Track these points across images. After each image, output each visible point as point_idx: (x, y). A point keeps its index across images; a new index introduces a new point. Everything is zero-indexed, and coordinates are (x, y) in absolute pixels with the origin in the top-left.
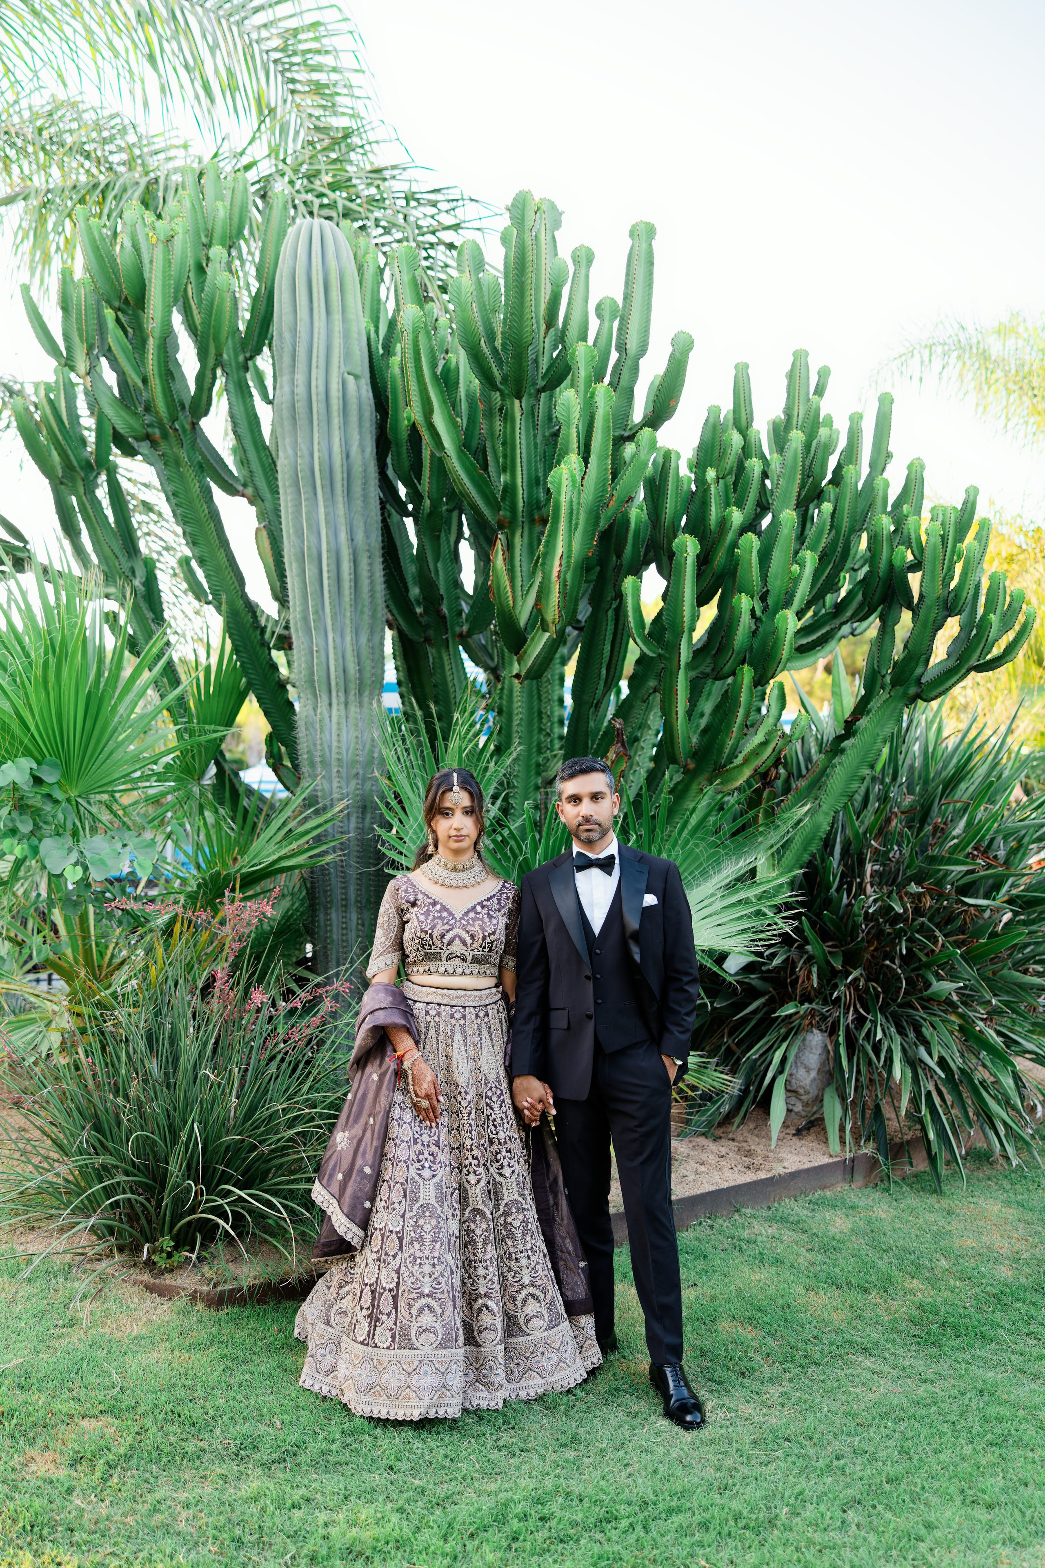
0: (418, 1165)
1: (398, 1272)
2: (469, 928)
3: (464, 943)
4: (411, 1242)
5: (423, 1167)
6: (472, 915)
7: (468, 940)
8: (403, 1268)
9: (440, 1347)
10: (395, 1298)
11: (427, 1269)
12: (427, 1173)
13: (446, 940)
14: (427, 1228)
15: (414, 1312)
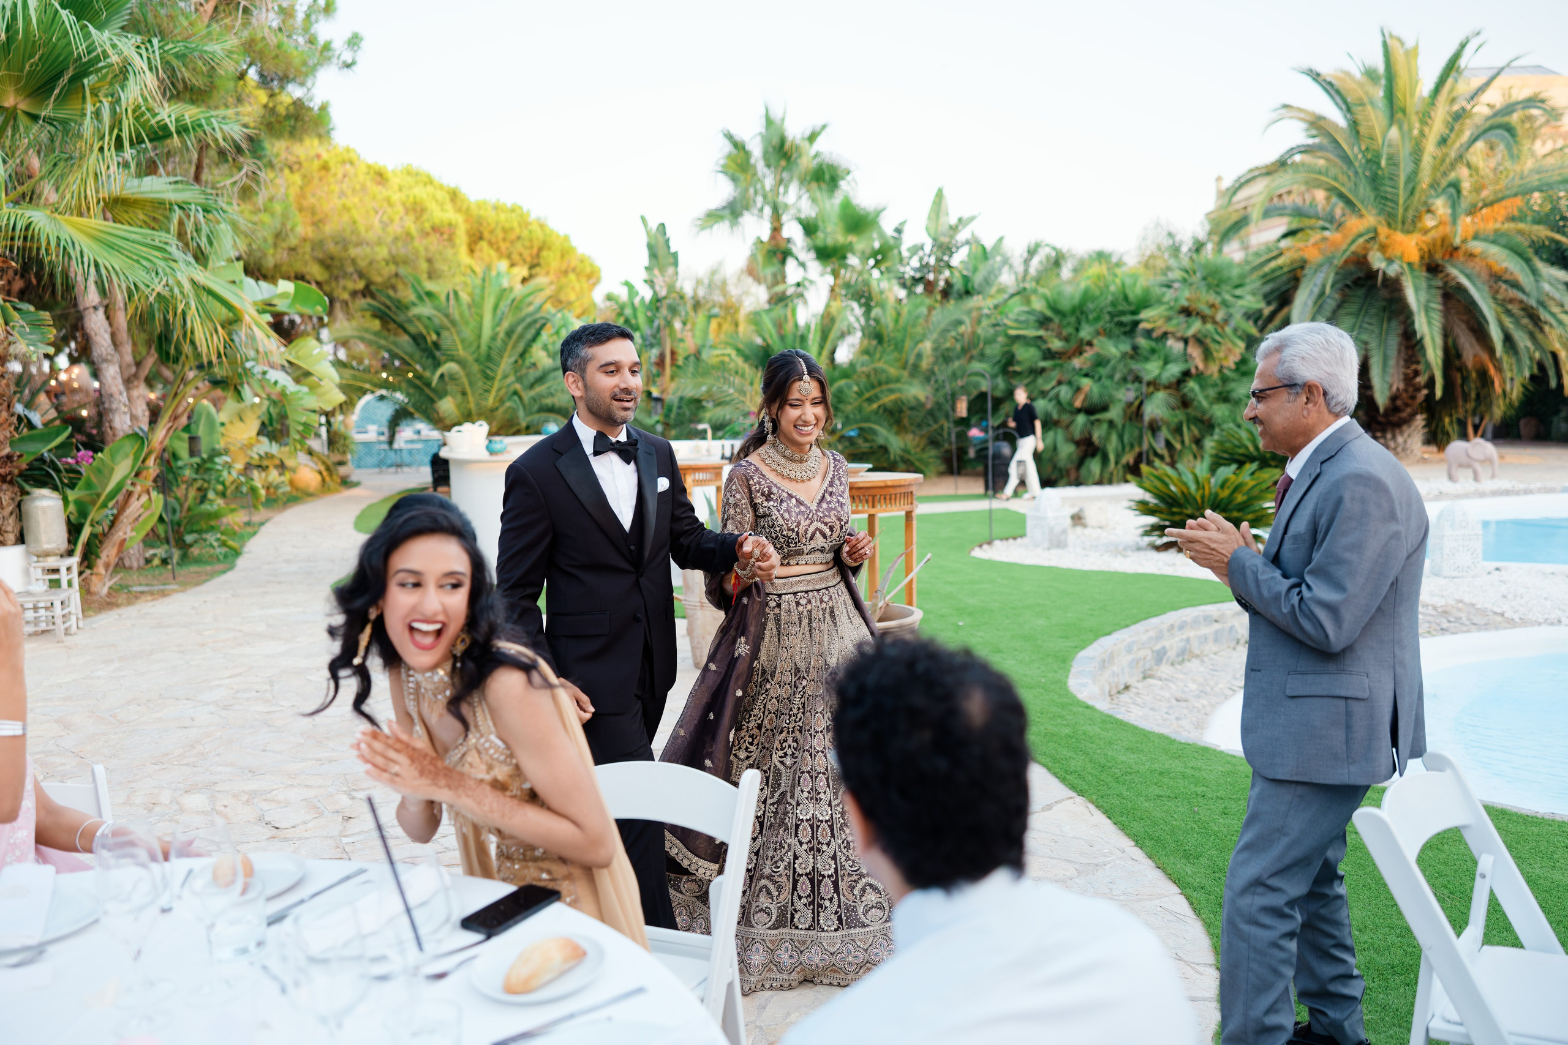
0: (781, 753)
2: (827, 520)
3: (824, 536)
5: (786, 754)
6: (824, 505)
7: (827, 531)
9: (774, 927)
12: (788, 761)
13: (809, 536)
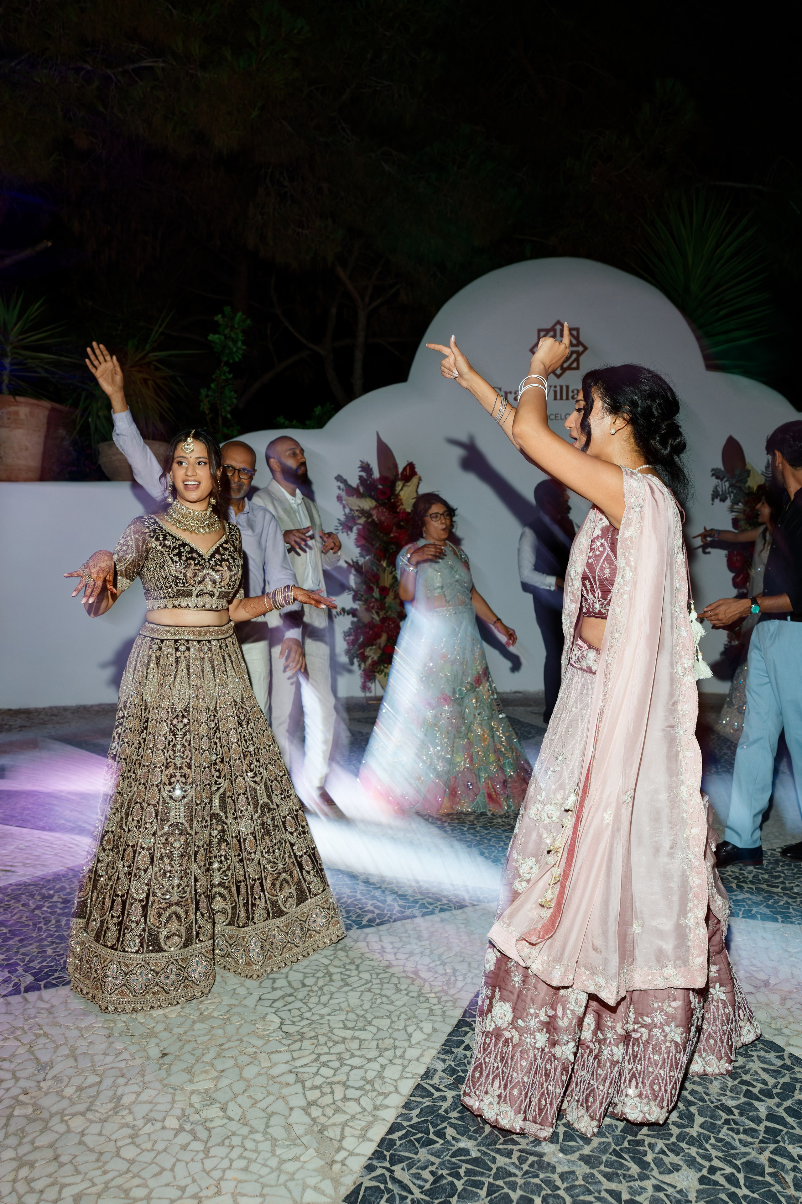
4: (162, 858)
10: (145, 908)
11: (176, 881)
14: (176, 845)
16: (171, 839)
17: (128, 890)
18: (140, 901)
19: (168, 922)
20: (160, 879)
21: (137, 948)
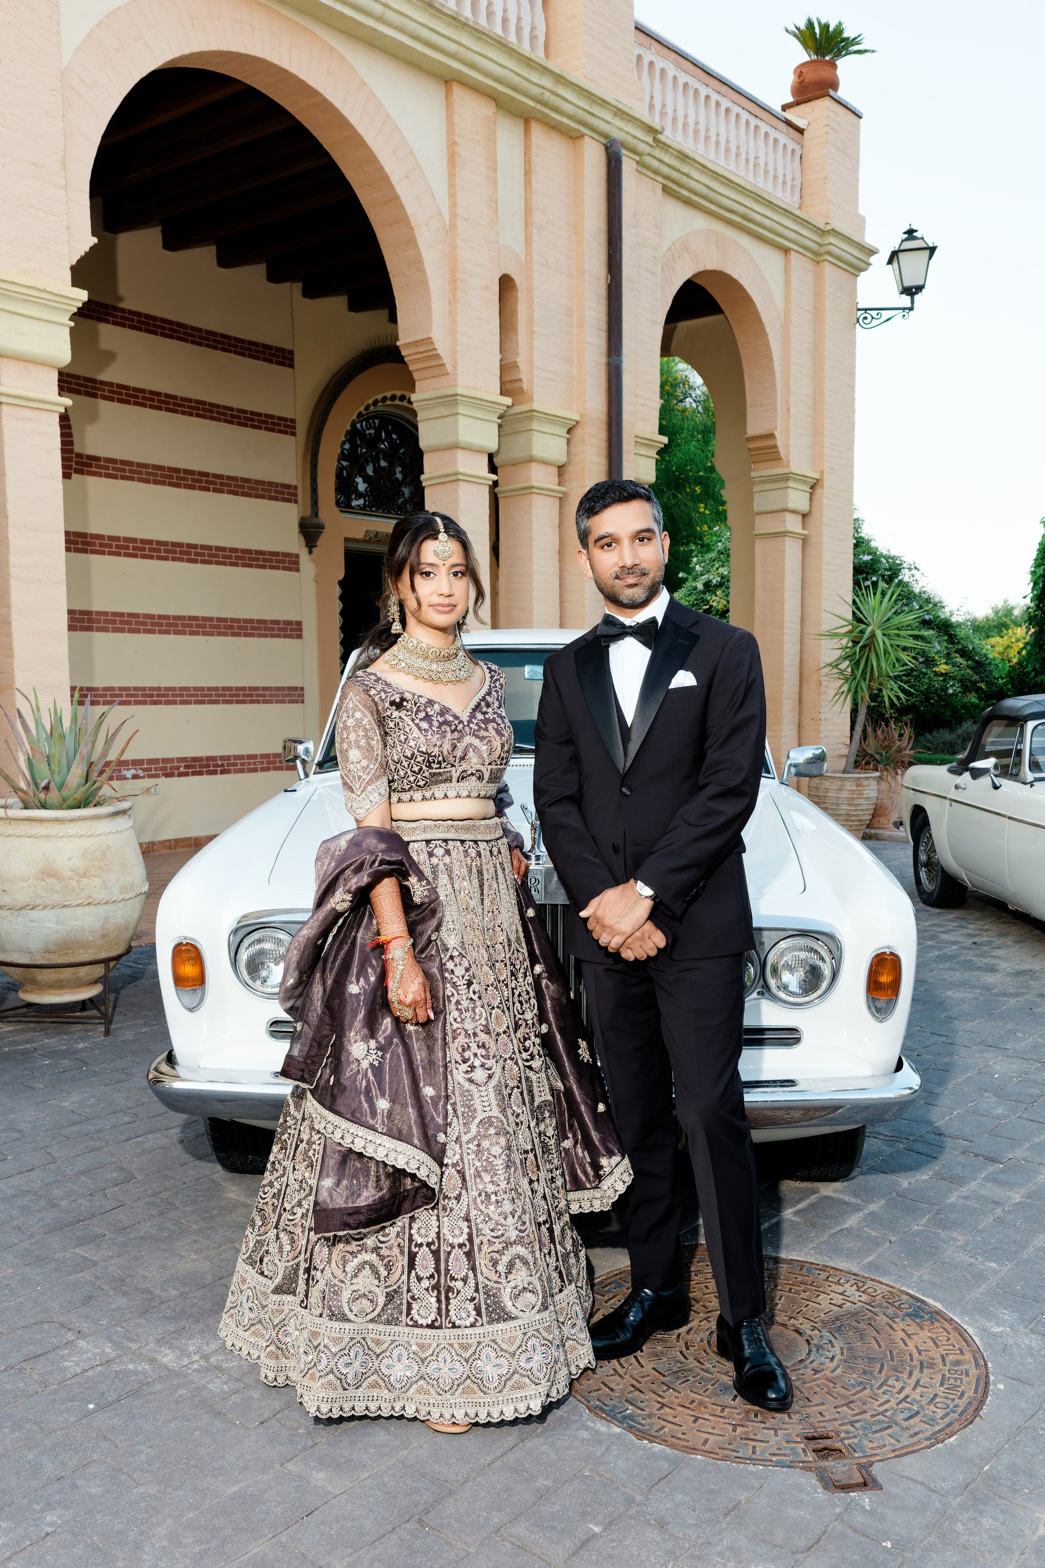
1: (467, 1219)
4: (478, 1175)
8: (473, 1213)
10: (469, 1255)
11: (507, 1207)
15: (501, 1268)
16: (485, 1144)
17: (438, 1233)
18: (461, 1246)
19: (510, 1272)
20: (482, 1207)
21: (472, 1320)
